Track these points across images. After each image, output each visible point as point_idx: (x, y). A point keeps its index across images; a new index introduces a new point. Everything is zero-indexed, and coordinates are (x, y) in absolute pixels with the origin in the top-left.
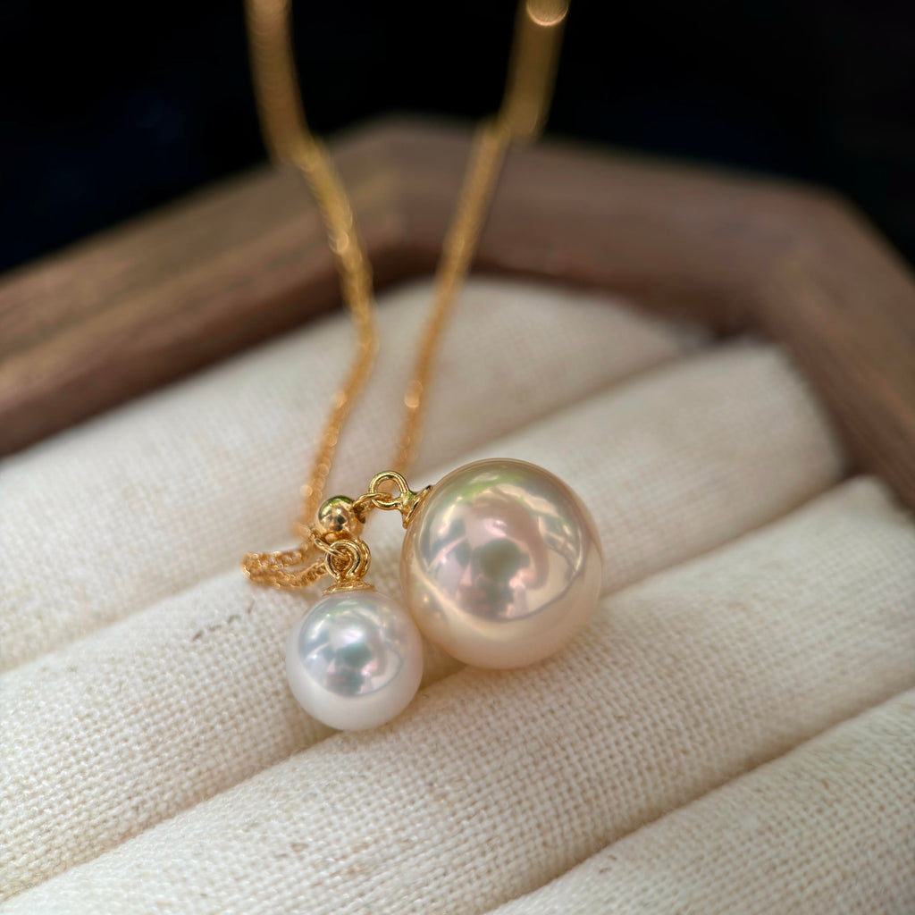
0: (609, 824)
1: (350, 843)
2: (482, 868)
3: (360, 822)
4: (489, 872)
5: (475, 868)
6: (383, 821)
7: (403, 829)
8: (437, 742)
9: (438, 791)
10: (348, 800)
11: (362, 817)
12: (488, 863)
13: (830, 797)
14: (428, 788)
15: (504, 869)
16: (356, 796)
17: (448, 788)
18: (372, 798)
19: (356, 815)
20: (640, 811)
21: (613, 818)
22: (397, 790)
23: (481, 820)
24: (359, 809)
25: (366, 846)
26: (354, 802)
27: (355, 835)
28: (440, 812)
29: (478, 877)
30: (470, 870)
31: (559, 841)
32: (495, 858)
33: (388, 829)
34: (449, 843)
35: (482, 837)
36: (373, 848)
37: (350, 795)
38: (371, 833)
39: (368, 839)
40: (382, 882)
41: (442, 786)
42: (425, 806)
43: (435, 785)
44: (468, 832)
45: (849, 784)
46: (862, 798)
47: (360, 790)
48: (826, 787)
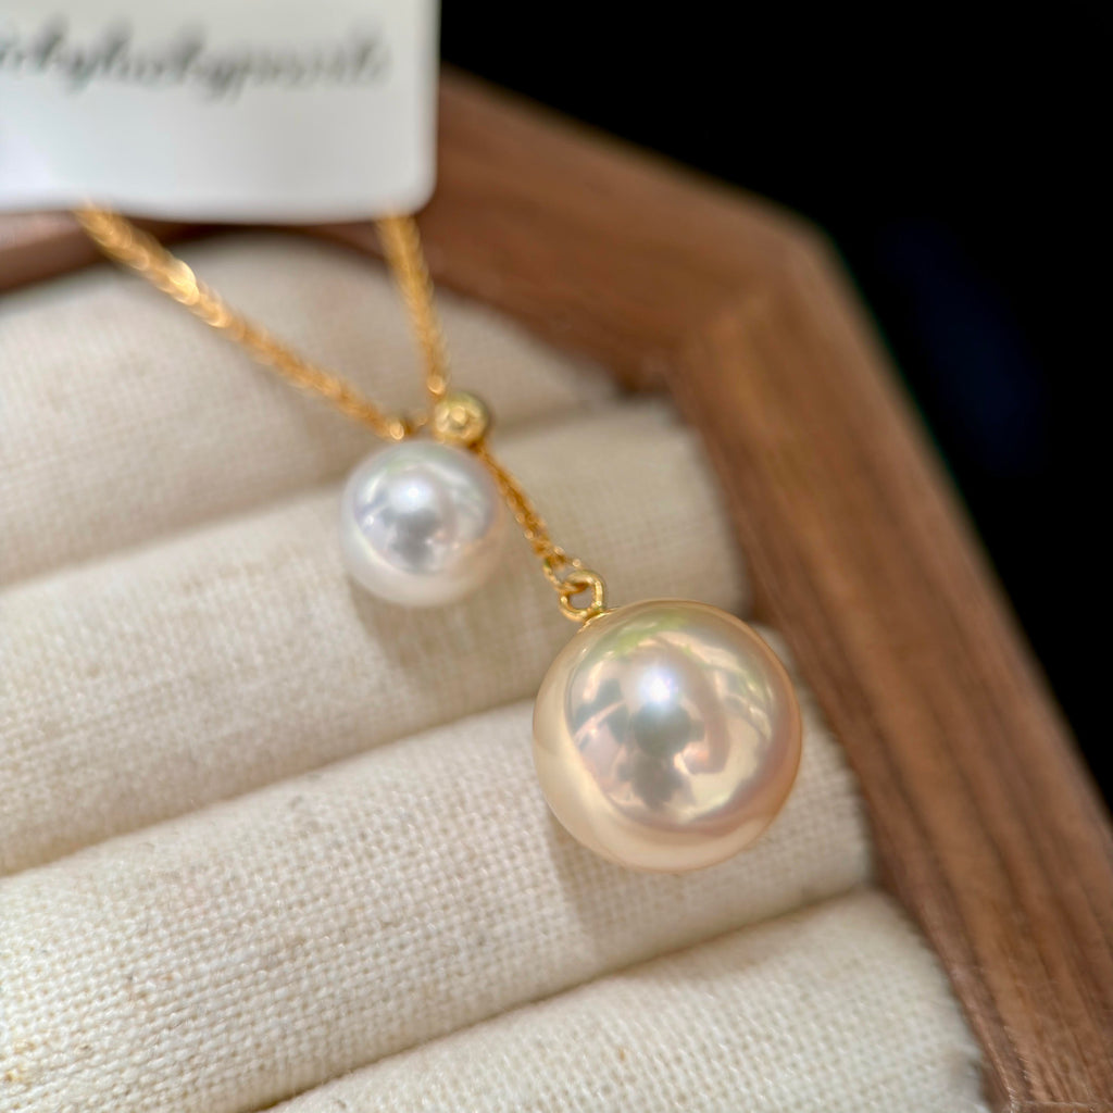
0: (349, 1051)
1: (11, 1041)
2: (176, 1090)
3: (29, 1015)
4: (185, 1095)
5: (167, 1089)
6: (58, 1019)
7: (82, 1031)
8: (148, 920)
9: (137, 989)
10: (20, 982)
11: (34, 1008)
12: (185, 1085)
13: (622, 1071)
14: (126, 981)
15: (204, 1094)
16: (32, 977)
17: (150, 984)
18: (51, 983)
19: (26, 1003)
20: (392, 1038)
21: (354, 1044)
22: (85, 978)
23: (185, 1032)
24: (31, 997)
25: (31, 1047)
26: (27, 986)
27: (20, 1030)
28: (134, 1015)
29: (170, 1100)
30: (161, 1091)
31: (281, 1067)
32: (194, 1081)
33: (64, 1029)
34: (138, 1058)
35: (181, 1054)
36: (40, 1051)
37: (24, 974)
38: (42, 1031)
39: (37, 1038)
40: (46, 1095)
41: (144, 982)
42: (117, 1005)
43: (136, 979)
44: (165, 1045)
45: (651, 1060)
46: (662, 1082)
47: (38, 970)
48: (622, 1057)
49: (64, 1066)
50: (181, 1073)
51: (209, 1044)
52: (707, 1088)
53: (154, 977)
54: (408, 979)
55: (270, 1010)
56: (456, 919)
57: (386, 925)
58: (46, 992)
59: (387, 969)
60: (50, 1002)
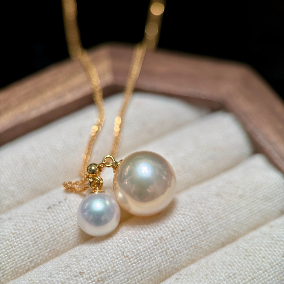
0: (179, 264)
1: (98, 272)
2: (140, 279)
4: (142, 280)
6: (108, 265)
7: (114, 267)
8: (125, 239)
9: (125, 255)
10: (97, 258)
11: (102, 264)
12: (141, 277)
13: (247, 254)
14: (122, 254)
15: (146, 279)
16: (100, 257)
18: (105, 257)
19: (100, 263)
20: (189, 260)
21: (180, 262)
22: (112, 255)
23: (139, 264)
24: (100, 261)
25: (103, 272)
26: (99, 259)
27: (99, 269)
28: (126, 261)
29: (138, 282)
30: (136, 279)
31: (164, 270)
32: (143, 276)
33: (110, 267)
34: (129, 271)
35: (139, 269)
36: (105, 273)
38: (104, 268)
39: (103, 270)
41: (126, 253)
42: (121, 260)
43: (124, 253)
44: (135, 267)
45: (254, 250)
46: (258, 255)
47: (101, 255)
48: (247, 251)
49: (111, 276)
50: (140, 274)
51: (145, 266)
52: (270, 254)
53: (129, 252)
54: (190, 244)
55: (158, 255)
56: (198, 228)
57: (182, 231)
58: (103, 259)
59: (185, 242)
60: (105, 261)
